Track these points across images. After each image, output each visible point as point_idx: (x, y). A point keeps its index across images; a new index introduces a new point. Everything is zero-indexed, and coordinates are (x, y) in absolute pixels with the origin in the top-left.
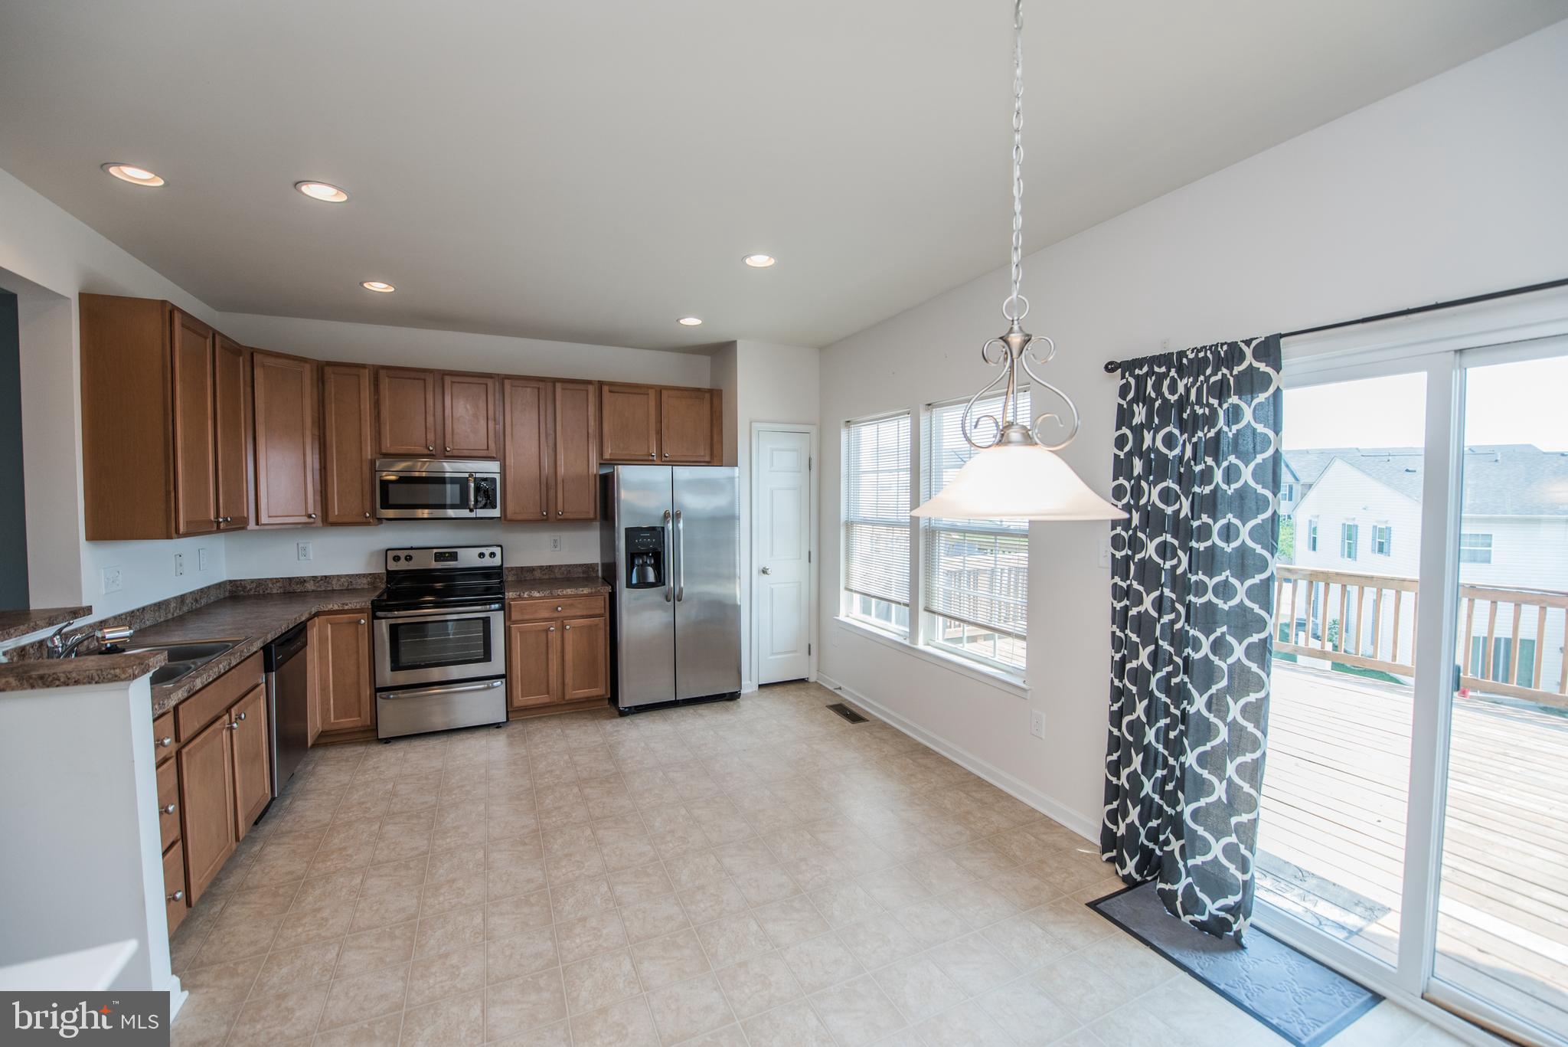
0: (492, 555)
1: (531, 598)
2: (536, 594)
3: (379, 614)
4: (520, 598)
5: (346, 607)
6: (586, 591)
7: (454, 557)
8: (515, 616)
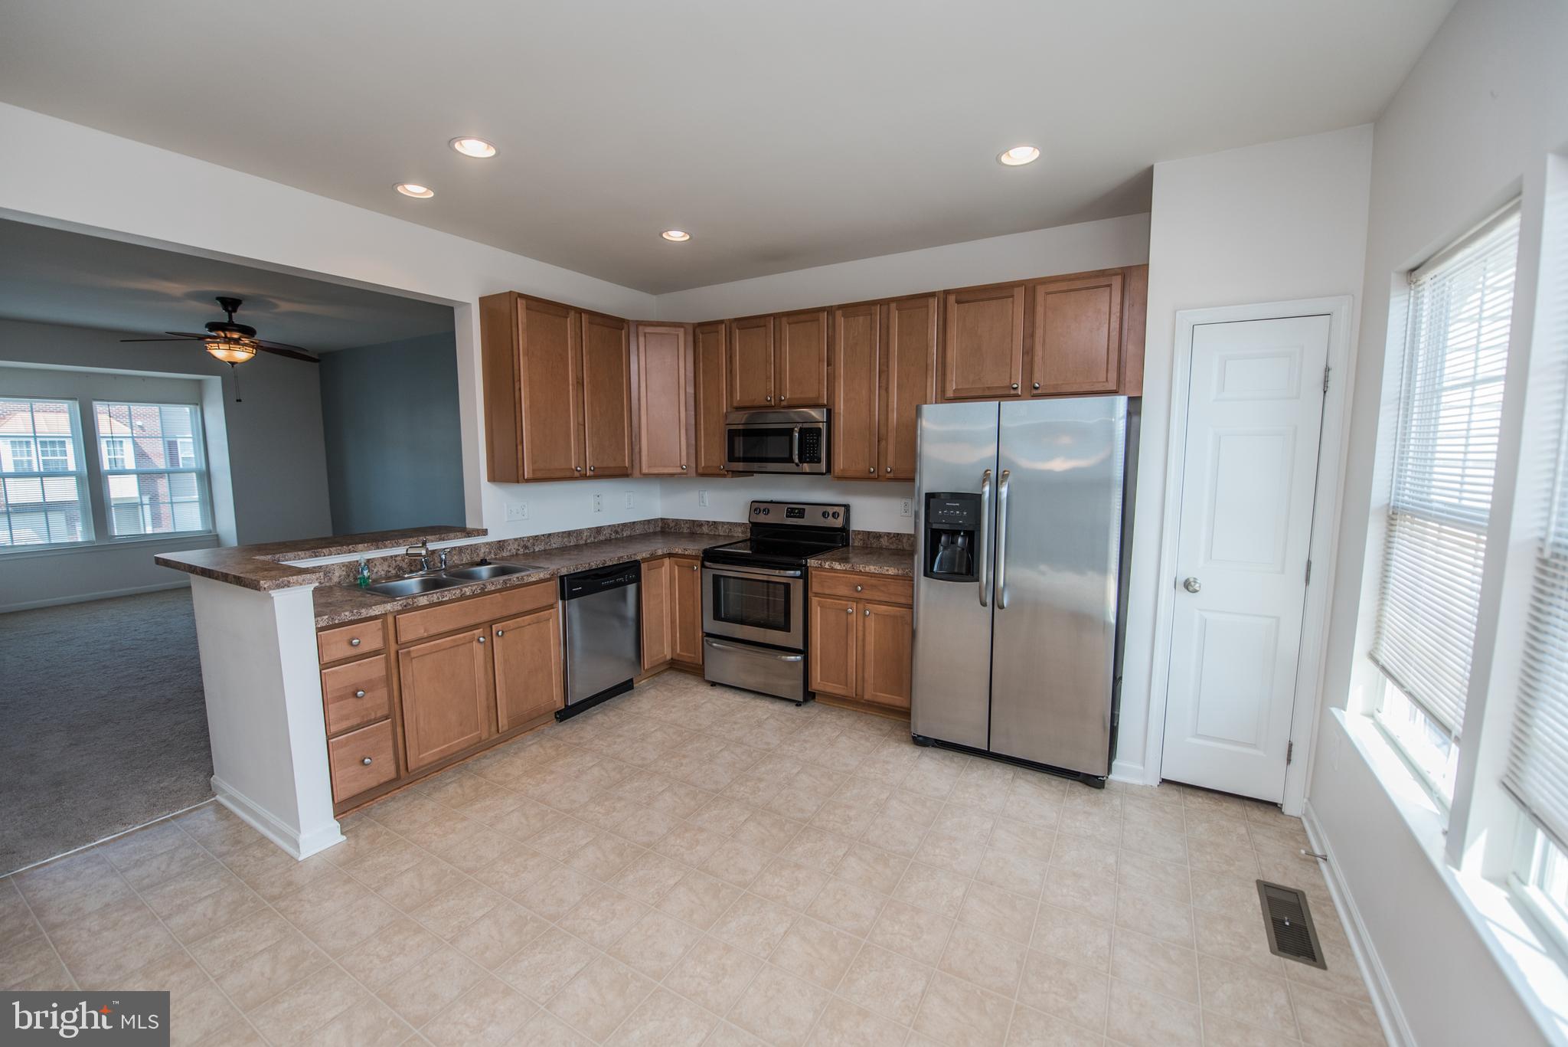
0: (835, 515)
1: (832, 569)
2: (837, 566)
3: (707, 564)
4: (821, 568)
5: (686, 553)
6: (892, 571)
7: (801, 514)
8: (815, 587)
